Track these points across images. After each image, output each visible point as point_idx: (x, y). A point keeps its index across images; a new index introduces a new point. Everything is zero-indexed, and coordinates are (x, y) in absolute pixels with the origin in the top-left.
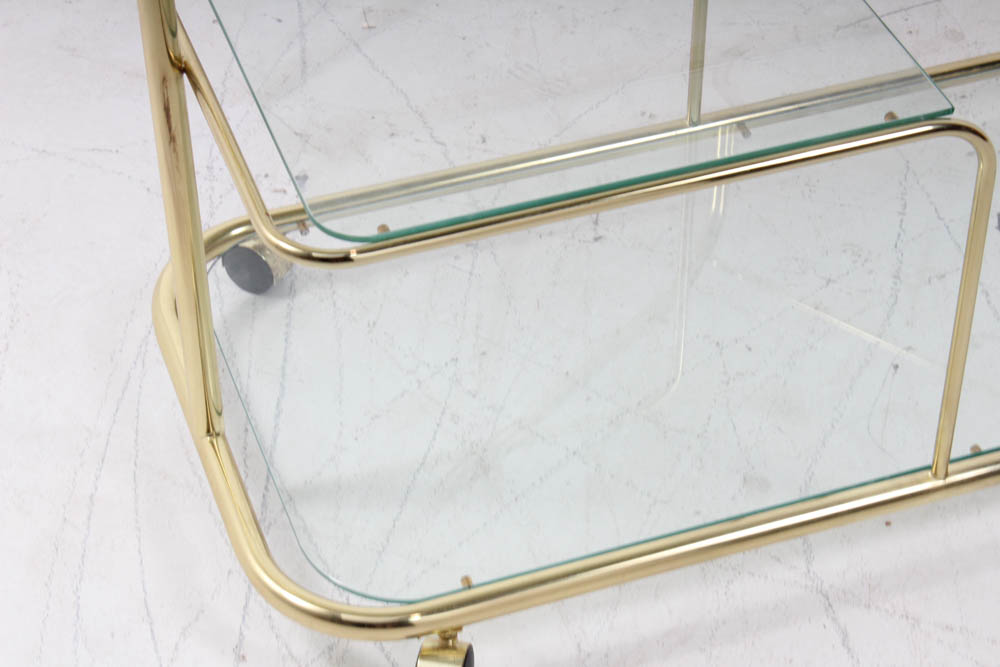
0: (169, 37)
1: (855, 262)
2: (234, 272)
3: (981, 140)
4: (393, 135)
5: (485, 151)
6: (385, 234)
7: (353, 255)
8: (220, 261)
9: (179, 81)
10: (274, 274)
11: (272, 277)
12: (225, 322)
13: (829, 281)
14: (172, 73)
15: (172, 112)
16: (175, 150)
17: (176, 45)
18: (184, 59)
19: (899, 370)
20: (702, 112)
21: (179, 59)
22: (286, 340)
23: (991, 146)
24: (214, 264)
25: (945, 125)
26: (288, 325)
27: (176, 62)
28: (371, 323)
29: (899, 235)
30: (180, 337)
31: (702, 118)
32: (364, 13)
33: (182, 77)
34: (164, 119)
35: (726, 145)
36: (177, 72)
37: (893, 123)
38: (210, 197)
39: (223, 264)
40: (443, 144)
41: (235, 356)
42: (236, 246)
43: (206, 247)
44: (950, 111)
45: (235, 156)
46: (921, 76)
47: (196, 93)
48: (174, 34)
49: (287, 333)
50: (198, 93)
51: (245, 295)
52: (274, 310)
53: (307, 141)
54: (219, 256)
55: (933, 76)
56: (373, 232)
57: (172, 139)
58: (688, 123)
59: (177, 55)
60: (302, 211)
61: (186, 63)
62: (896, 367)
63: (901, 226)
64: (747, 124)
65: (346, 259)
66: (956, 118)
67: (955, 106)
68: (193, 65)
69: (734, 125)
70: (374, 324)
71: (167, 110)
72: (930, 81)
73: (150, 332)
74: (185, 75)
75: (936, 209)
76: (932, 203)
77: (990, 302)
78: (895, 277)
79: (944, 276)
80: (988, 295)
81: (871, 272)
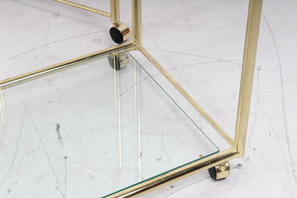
29: (19, 137)
63: (20, 133)
75: (34, 125)
76: (33, 123)
77: (49, 160)
78: (15, 154)
79: (33, 151)
80: (49, 157)
81: (6, 153)
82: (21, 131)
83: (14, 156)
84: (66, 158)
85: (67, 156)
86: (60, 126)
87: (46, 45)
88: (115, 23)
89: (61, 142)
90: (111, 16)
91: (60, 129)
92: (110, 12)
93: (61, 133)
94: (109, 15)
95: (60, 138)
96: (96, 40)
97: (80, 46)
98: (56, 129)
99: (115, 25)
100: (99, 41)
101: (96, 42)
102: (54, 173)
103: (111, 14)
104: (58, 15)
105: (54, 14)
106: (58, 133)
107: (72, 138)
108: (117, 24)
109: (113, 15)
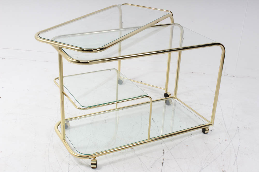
14: (63, 94)
17: (63, 91)
44: (147, 95)
47: (66, 96)
56: (88, 106)
58: (116, 109)
65: (84, 109)
66: (148, 96)
69: (121, 109)
71: (62, 98)
78: (141, 125)
79: (147, 124)
81: (138, 124)
84: (157, 126)
86: (153, 119)
89: (155, 123)
94: (164, 89)
102: (155, 130)
107: (158, 122)
108: (166, 92)
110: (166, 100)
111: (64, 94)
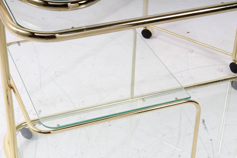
0: (8, 80)
1: (170, 131)
2: (23, 134)
3: (197, 104)
4: (61, 101)
5: (83, 105)
6: (59, 127)
7: (51, 132)
8: (20, 131)
9: (10, 90)
10: (33, 134)
11: (32, 135)
12: (21, 146)
13: (164, 135)
15: (8, 98)
16: (9, 106)
17: (10, 82)
18: (12, 85)
19: (180, 157)
20: (134, 96)
21: (11, 85)
22: (35, 150)
23: (200, 106)
24: (18, 132)
25: (189, 101)
26: (36, 147)
27: (10, 86)
28: (56, 146)
29: (180, 124)
30: (10, 150)
31: (134, 97)
32: (55, 72)
33: (11, 89)
34: (7, 99)
35: (140, 104)
36: (10, 88)
37: (177, 100)
38: (18, 116)
39: (21, 132)
40: (73, 103)
41: (23, 154)
42: (24, 128)
43: (16, 128)
44: (190, 97)
45: (23, 108)
46: (182, 88)
47: (14, 93)
48: (10, 79)
49: (35, 148)
50: (15, 93)
51: (26, 139)
52: (32, 143)
53: (41, 103)
54: (20, 130)
55: (185, 88)
56: (56, 126)
57: (9, 104)
58: (130, 98)
59: (10, 84)
60: (38, 120)
61: (12, 86)
62: (180, 156)
63: (180, 122)
64: (144, 98)
65: (49, 133)
66: (191, 99)
67: (191, 96)
68: (14, 87)
69: (142, 99)
70: (57, 146)
71: (7, 97)
72: (184, 89)
73: (3, 149)
74: (12, 89)
75: (188, 118)
76: (187, 117)
77: (201, 140)
78: (179, 134)
79: (190, 134)
80: (200, 139)
81: (173, 133)
82: (180, 121)
83: (179, 136)
84: (211, 140)
85: (212, 139)
86: (205, 121)
87: (188, 70)
88: (234, 59)
89: (207, 130)
90: (232, 55)
91: (205, 122)
92: (232, 53)
93: (206, 125)
94: (231, 54)
95: (206, 128)
96: (220, 69)
97: (210, 73)
98: (202, 122)
99: (234, 61)
100: (222, 71)
101: (220, 71)
102: (205, 148)
103: (232, 54)
104: (192, 51)
105: (190, 51)
106: (204, 125)
107: (213, 129)
108: (235, 60)
109: (234, 55)
110: (232, 80)
111: (12, 88)
